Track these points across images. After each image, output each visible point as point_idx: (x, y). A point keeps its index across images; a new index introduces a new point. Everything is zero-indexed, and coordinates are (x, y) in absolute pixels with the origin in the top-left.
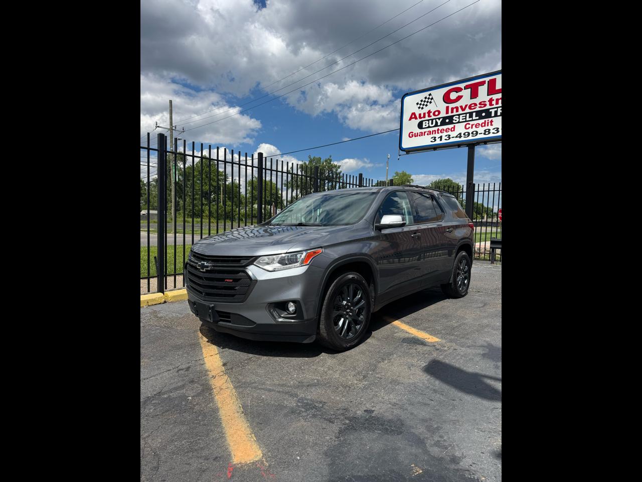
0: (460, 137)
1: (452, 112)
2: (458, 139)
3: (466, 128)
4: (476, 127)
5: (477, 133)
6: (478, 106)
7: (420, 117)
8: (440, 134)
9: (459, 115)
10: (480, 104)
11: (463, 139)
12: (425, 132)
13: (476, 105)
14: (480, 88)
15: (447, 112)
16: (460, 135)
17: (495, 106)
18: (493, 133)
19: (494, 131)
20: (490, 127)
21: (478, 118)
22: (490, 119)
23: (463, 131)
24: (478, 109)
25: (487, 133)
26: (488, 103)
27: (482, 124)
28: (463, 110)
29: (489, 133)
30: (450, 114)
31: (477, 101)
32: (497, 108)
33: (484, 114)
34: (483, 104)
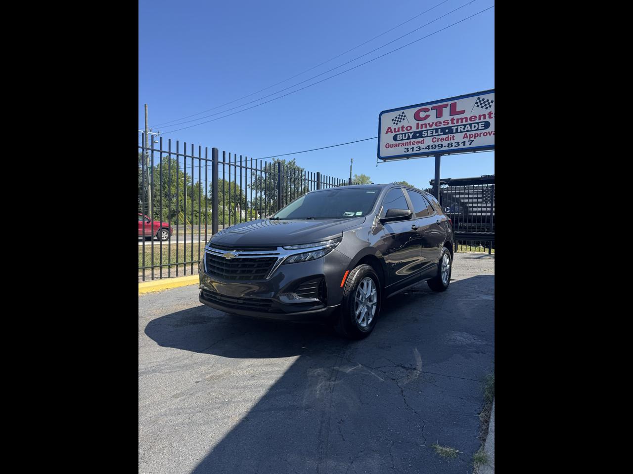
0: (429, 149)
1: (422, 128)
2: (427, 151)
3: (433, 141)
4: (441, 140)
5: (442, 145)
6: (443, 124)
7: (395, 132)
8: (412, 146)
9: (427, 130)
10: (444, 122)
11: (431, 150)
12: (399, 144)
13: (440, 123)
14: (444, 109)
15: (417, 128)
16: (428, 147)
17: (456, 124)
18: (455, 146)
19: (455, 144)
20: (452, 141)
21: (442, 133)
22: (452, 135)
23: (431, 144)
24: (442, 126)
25: (450, 146)
26: (450, 122)
27: (446, 138)
28: (431, 126)
29: (452, 146)
30: (420, 129)
31: (442, 120)
32: (458, 126)
33: (447, 131)
34: (446, 122)
